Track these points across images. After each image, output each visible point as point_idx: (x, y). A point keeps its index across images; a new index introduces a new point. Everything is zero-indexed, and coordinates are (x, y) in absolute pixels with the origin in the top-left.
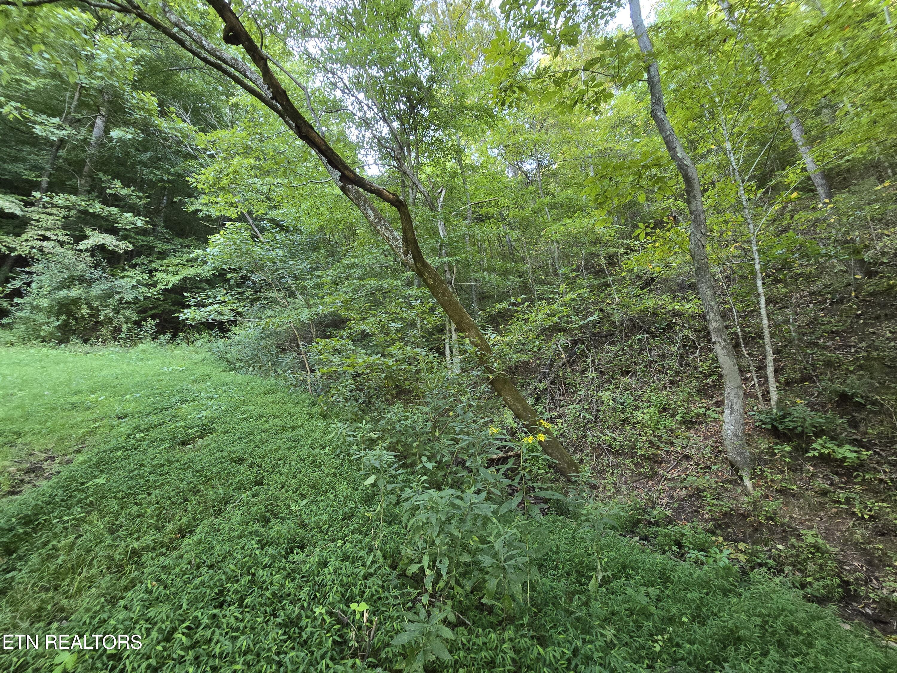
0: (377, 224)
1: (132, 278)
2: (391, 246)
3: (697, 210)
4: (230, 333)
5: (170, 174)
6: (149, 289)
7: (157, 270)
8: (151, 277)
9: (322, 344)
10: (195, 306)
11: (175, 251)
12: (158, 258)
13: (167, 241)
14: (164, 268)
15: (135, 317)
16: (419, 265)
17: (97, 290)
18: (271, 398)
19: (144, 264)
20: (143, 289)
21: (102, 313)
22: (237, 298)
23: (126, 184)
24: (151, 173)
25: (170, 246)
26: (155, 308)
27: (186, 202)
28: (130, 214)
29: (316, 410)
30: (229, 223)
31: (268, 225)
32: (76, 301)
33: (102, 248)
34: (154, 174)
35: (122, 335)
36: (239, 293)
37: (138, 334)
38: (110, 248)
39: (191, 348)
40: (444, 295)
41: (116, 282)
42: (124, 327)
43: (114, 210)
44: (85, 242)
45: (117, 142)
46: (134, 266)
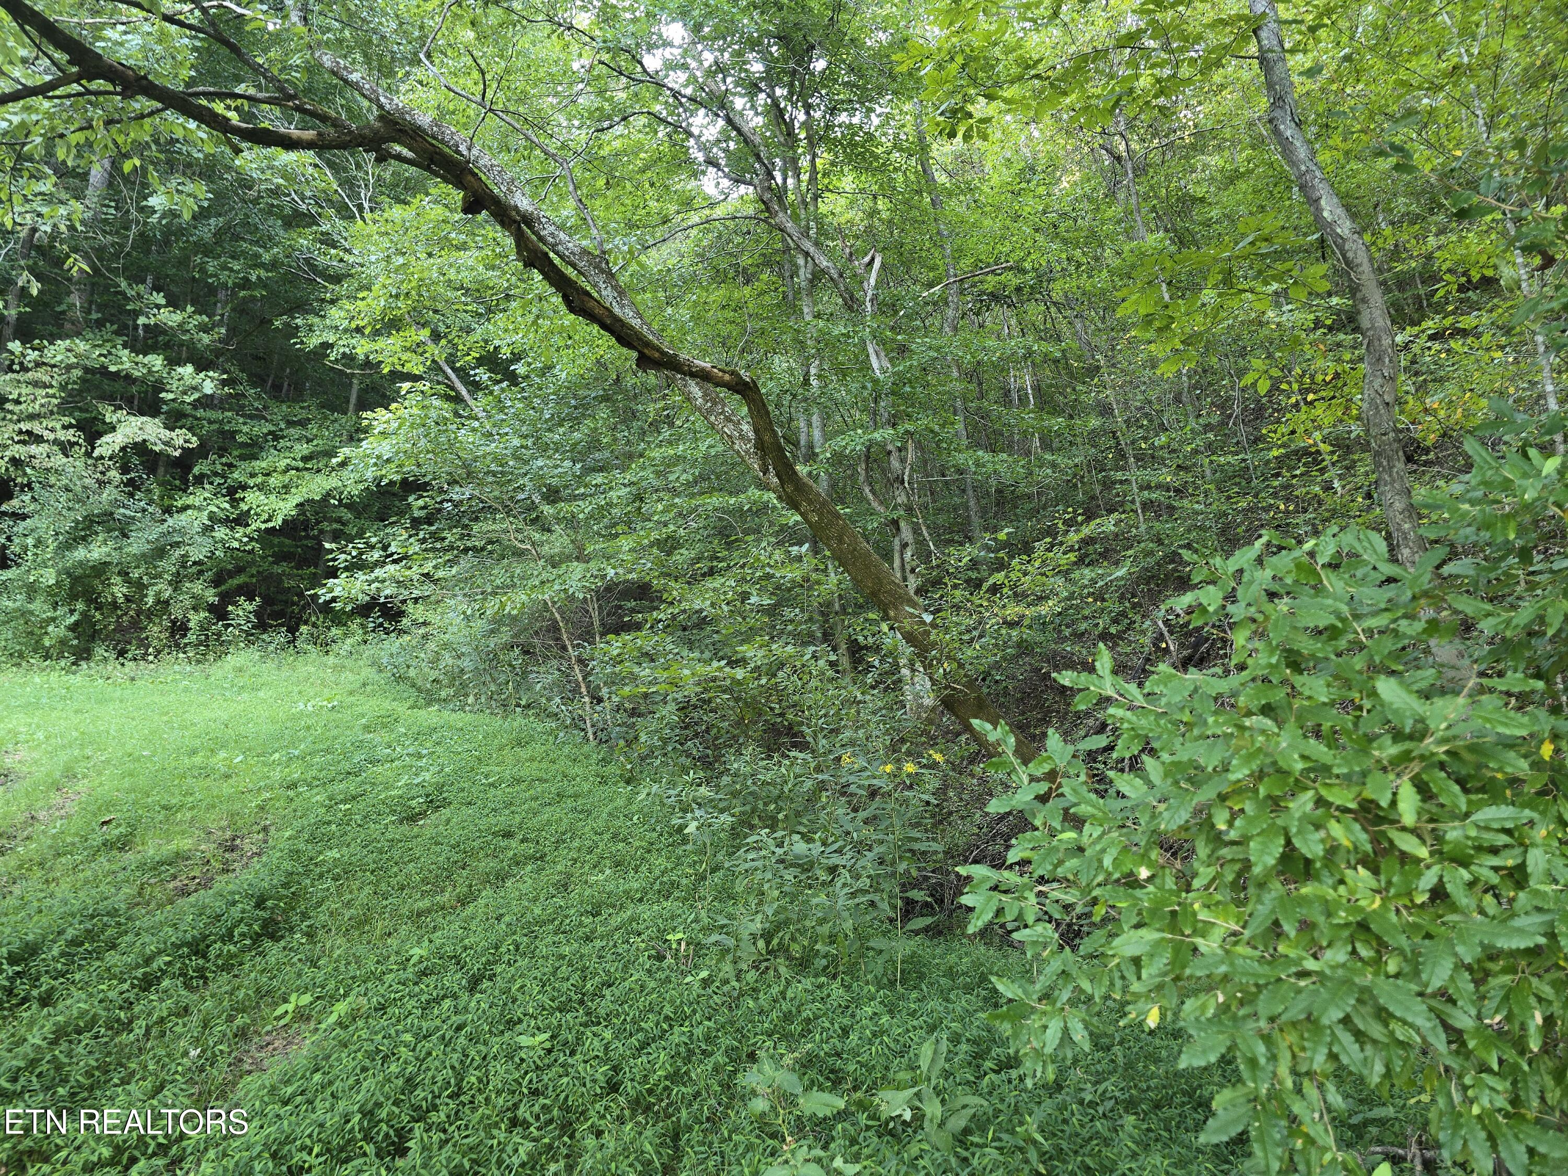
0: (710, 411)
1: (200, 509)
2: (738, 452)
3: (1373, 327)
4: (405, 621)
5: (263, 265)
6: (232, 529)
7: (244, 487)
8: (235, 502)
9: (616, 645)
10: (346, 569)
11: (276, 438)
12: (242, 458)
13: (258, 416)
14: (259, 479)
15: (211, 596)
16: (789, 489)
17: (137, 545)
18: (524, 754)
19: (216, 474)
20: (221, 532)
21: (151, 592)
22: (434, 550)
23: (174, 303)
24: (224, 267)
25: (267, 427)
26: (240, 570)
27: (297, 327)
28: (189, 369)
29: (611, 769)
30: (406, 386)
31: (485, 377)
32: (100, 569)
33: (141, 448)
34: (231, 270)
35: (191, 637)
36: (433, 534)
37: (219, 635)
38: (157, 449)
39: (331, 660)
40: (841, 541)
41: (170, 522)
42: (195, 619)
43: (156, 361)
44: (107, 438)
45: (161, 218)
46: (200, 480)
